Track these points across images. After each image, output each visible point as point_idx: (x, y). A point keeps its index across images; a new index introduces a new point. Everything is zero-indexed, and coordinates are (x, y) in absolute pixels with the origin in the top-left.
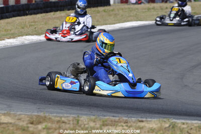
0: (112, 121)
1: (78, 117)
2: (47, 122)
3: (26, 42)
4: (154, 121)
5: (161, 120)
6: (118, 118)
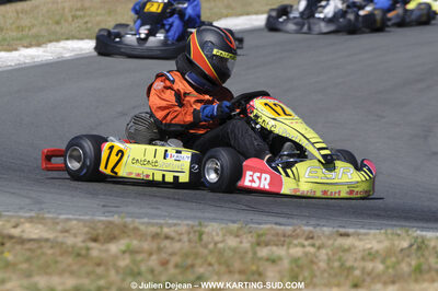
0: (277, 235)
1: (200, 224)
2: (129, 236)
3: (67, 55)
4: (375, 235)
5: (389, 231)
6: (290, 228)
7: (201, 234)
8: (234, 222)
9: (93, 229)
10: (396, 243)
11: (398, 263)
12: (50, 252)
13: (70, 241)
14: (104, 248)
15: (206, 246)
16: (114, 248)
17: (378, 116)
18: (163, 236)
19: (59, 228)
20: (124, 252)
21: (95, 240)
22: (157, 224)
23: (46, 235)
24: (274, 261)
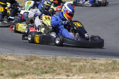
7: (56, 59)
8: (65, 56)
9: (27, 57)
10: (108, 61)
11: (108, 67)
12: (15, 63)
13: (20, 61)
14: (30, 63)
15: (57, 62)
16: (32, 63)
17: (106, 28)
18: (45, 59)
19: (18, 57)
20: (35, 64)
21: (27, 60)
22: (44, 56)
23: (14, 59)
24: (75, 66)
